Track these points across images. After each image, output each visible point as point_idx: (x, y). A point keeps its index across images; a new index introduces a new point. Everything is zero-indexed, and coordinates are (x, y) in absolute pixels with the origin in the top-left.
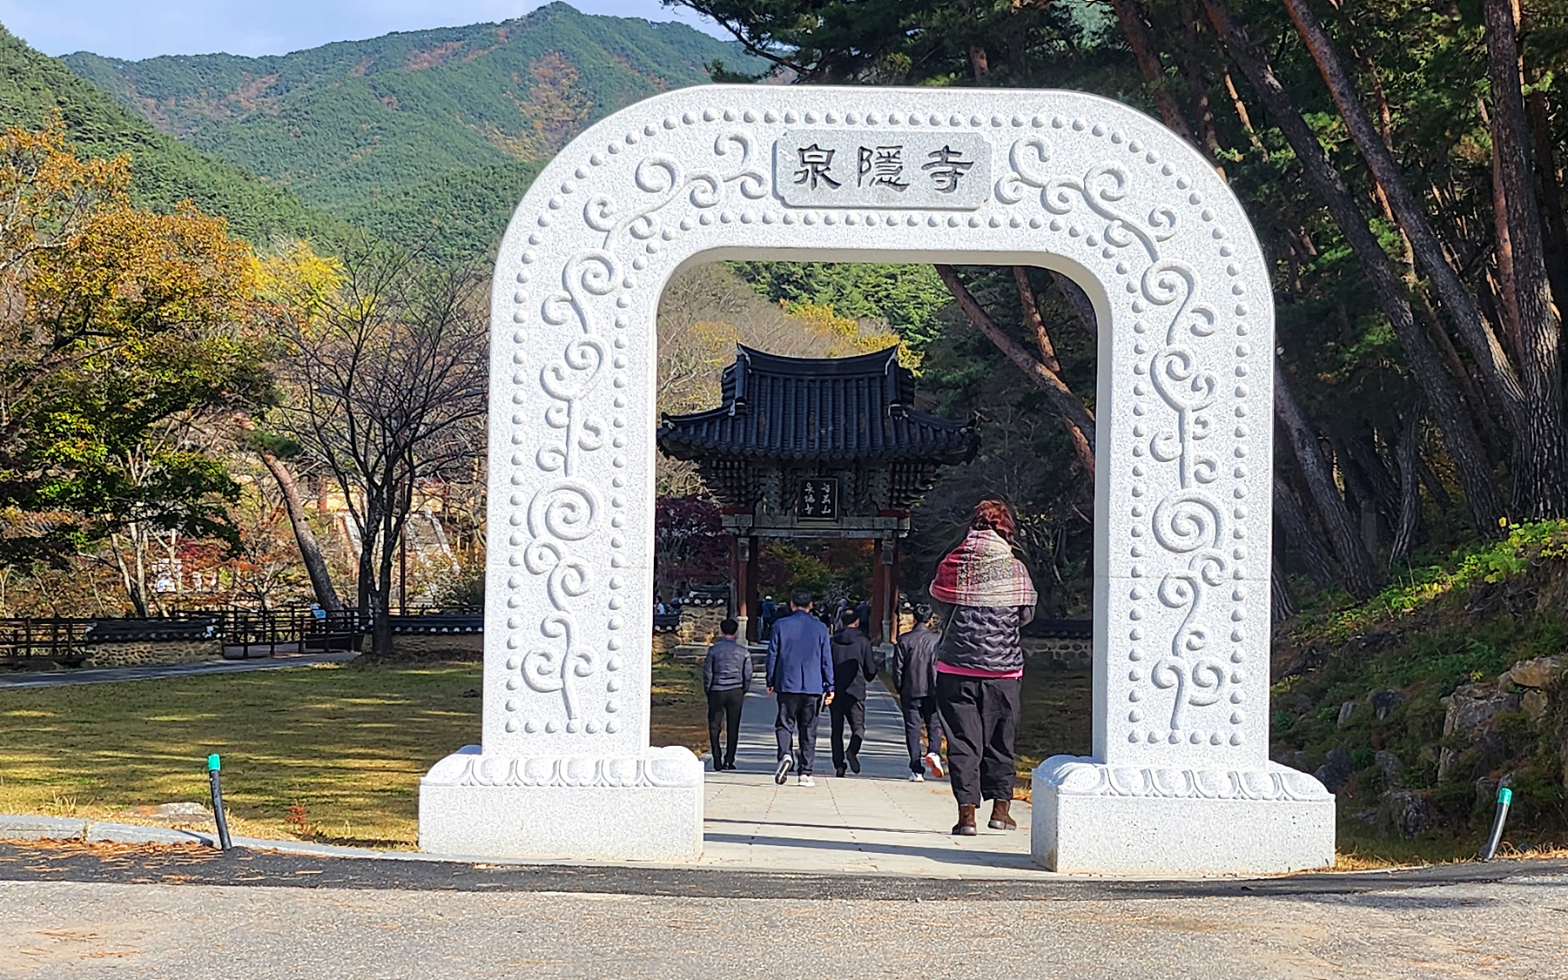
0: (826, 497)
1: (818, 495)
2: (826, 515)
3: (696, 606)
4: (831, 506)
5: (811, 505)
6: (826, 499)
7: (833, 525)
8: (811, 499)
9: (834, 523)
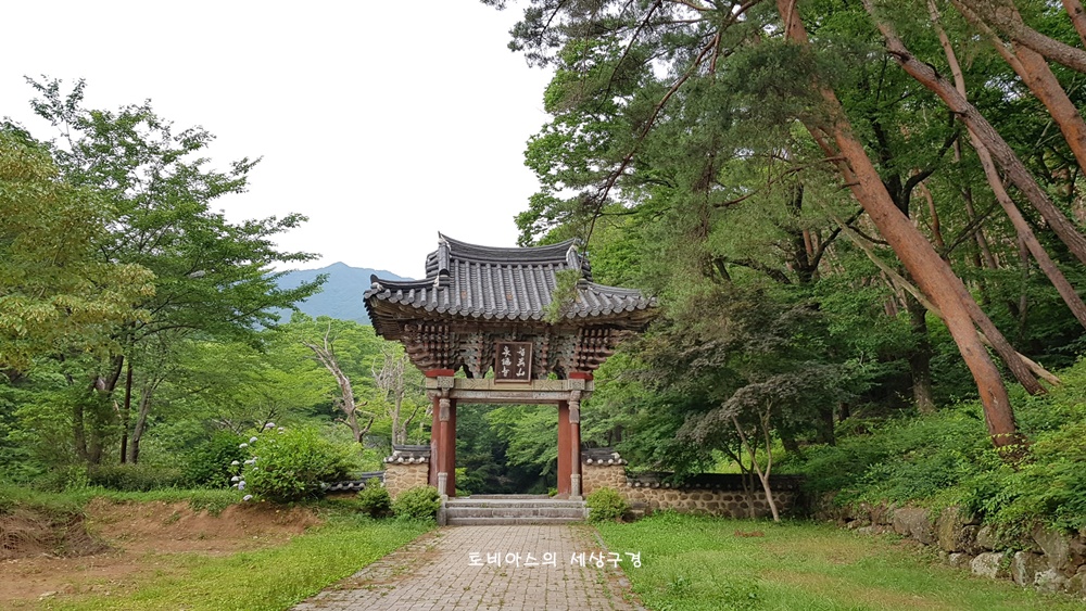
0: (521, 360)
1: (514, 357)
2: (521, 377)
3: (400, 464)
4: (525, 369)
5: (507, 368)
6: (521, 362)
7: (526, 387)
8: (507, 362)
9: (527, 385)
